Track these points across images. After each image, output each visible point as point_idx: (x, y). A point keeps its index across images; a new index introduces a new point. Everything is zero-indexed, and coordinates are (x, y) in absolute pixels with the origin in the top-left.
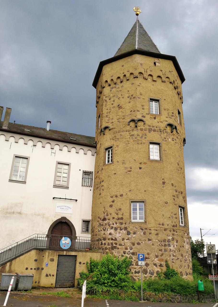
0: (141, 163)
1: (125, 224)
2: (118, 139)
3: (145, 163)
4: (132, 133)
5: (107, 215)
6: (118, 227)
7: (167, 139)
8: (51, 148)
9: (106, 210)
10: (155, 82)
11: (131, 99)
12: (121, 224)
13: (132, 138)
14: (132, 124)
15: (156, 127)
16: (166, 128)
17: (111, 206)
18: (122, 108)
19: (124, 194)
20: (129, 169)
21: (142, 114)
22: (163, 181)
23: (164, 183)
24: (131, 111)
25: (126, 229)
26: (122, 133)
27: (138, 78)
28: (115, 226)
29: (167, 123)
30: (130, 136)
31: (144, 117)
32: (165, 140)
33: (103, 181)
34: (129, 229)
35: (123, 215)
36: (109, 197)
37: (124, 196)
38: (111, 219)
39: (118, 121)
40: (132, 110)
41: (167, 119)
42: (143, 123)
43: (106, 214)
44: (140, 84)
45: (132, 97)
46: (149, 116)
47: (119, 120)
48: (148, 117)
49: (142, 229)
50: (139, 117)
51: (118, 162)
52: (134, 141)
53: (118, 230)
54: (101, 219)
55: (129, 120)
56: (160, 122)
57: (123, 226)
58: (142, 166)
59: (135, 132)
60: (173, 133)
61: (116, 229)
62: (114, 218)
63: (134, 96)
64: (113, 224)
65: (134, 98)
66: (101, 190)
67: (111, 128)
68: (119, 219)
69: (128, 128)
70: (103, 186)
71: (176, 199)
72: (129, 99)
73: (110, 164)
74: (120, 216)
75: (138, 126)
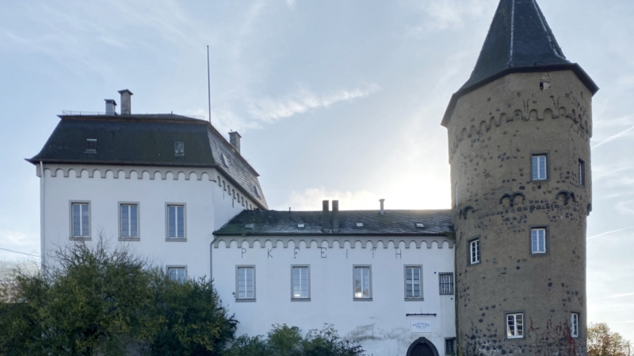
0: (519, 261)
1: (500, 341)
2: (486, 226)
3: (525, 260)
4: (506, 216)
5: (477, 332)
6: (491, 346)
7: (557, 218)
8: (395, 248)
9: (475, 326)
10: (541, 121)
11: (503, 160)
12: (495, 342)
13: (507, 224)
14: (506, 202)
15: (542, 202)
16: (556, 200)
17: (481, 321)
18: (489, 176)
19: (497, 305)
20: (503, 271)
21: (521, 183)
22: (550, 282)
23: (550, 285)
24: (504, 181)
25: (500, 347)
26: (492, 218)
27: (513, 122)
28: (487, 344)
29: (558, 191)
30: (504, 221)
31: (522, 188)
32: (554, 220)
33: (468, 288)
34: (504, 348)
35: (496, 331)
36: (478, 309)
37: (497, 307)
38: (482, 336)
39: (486, 199)
40: (505, 179)
41: (559, 185)
42: (521, 198)
43: (474, 331)
44: (517, 131)
45: (505, 157)
46: (531, 185)
47: (486, 196)
48: (529, 187)
49: (521, 347)
50: (516, 189)
51: (487, 261)
52: (509, 228)
53: (491, 350)
54: (468, 337)
55: (501, 196)
56: (547, 193)
57: (497, 344)
58: (521, 265)
59: (510, 215)
60: (567, 205)
61: (488, 348)
62: (485, 335)
63: (507, 155)
64: (485, 343)
65: (508, 158)
66: (467, 301)
67: (475, 209)
68: (491, 336)
69: (500, 208)
70: (468, 295)
71: (567, 303)
72: (500, 160)
73: (477, 264)
74: (493, 333)
75: (514, 204)
